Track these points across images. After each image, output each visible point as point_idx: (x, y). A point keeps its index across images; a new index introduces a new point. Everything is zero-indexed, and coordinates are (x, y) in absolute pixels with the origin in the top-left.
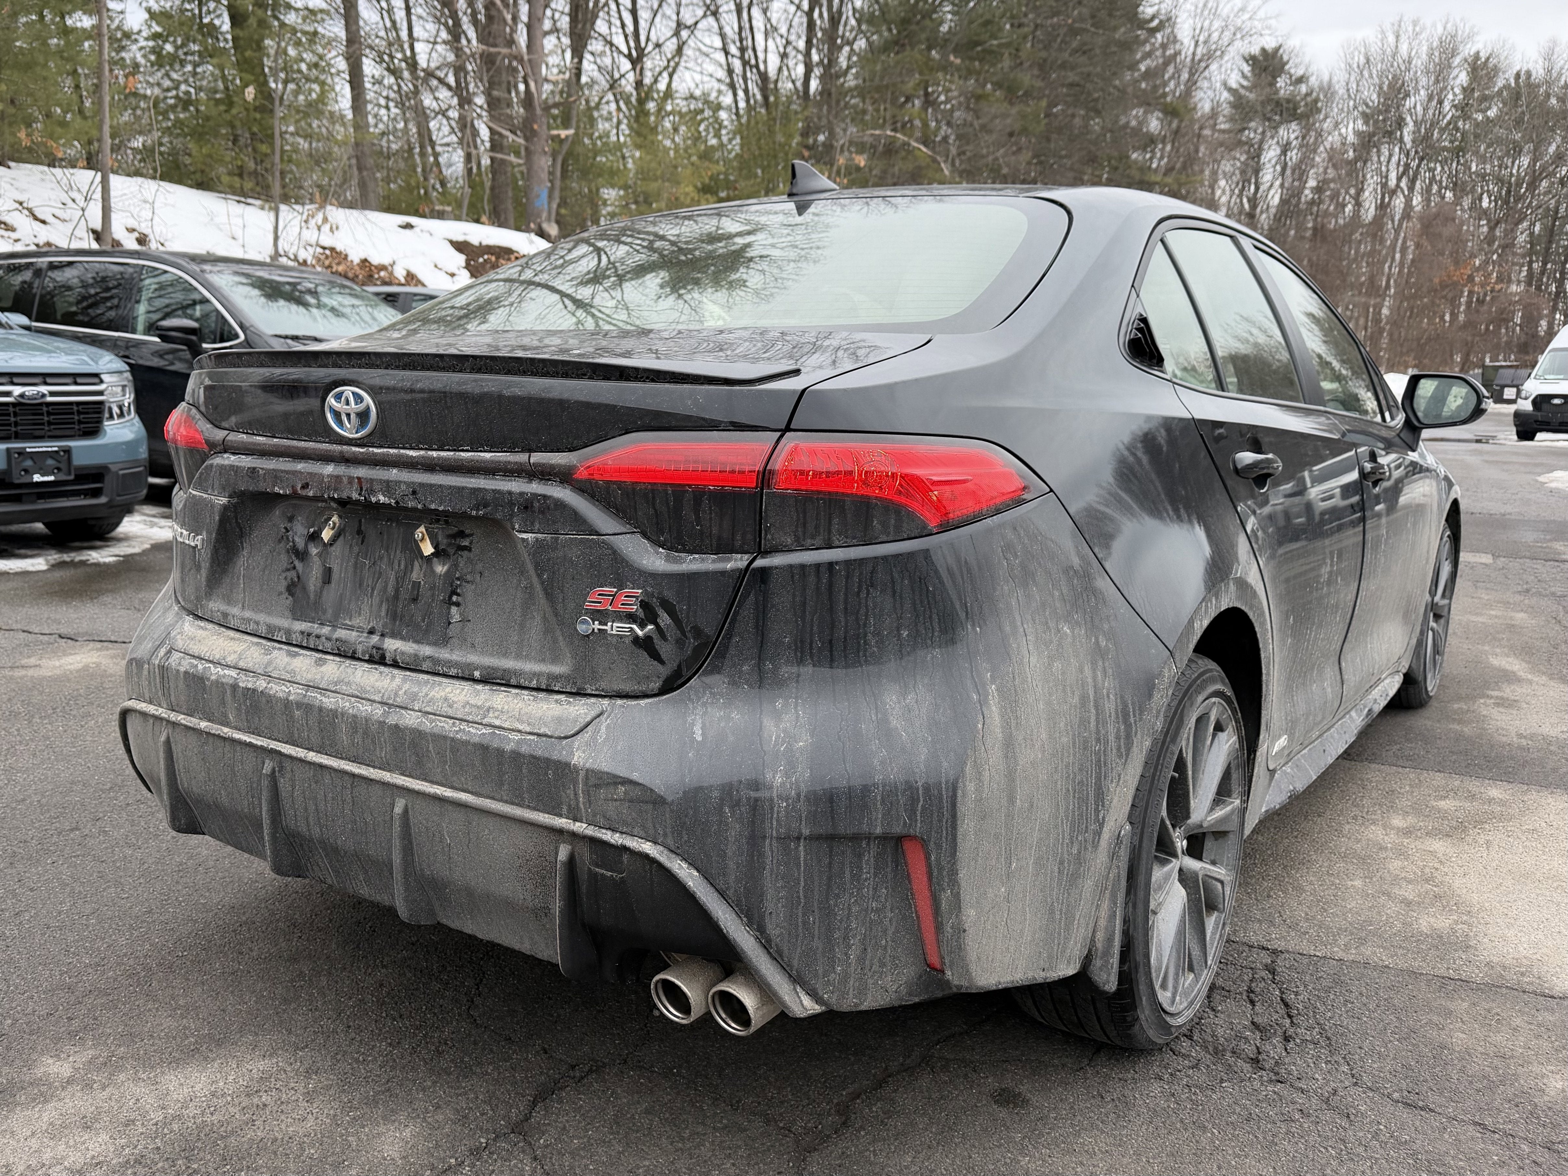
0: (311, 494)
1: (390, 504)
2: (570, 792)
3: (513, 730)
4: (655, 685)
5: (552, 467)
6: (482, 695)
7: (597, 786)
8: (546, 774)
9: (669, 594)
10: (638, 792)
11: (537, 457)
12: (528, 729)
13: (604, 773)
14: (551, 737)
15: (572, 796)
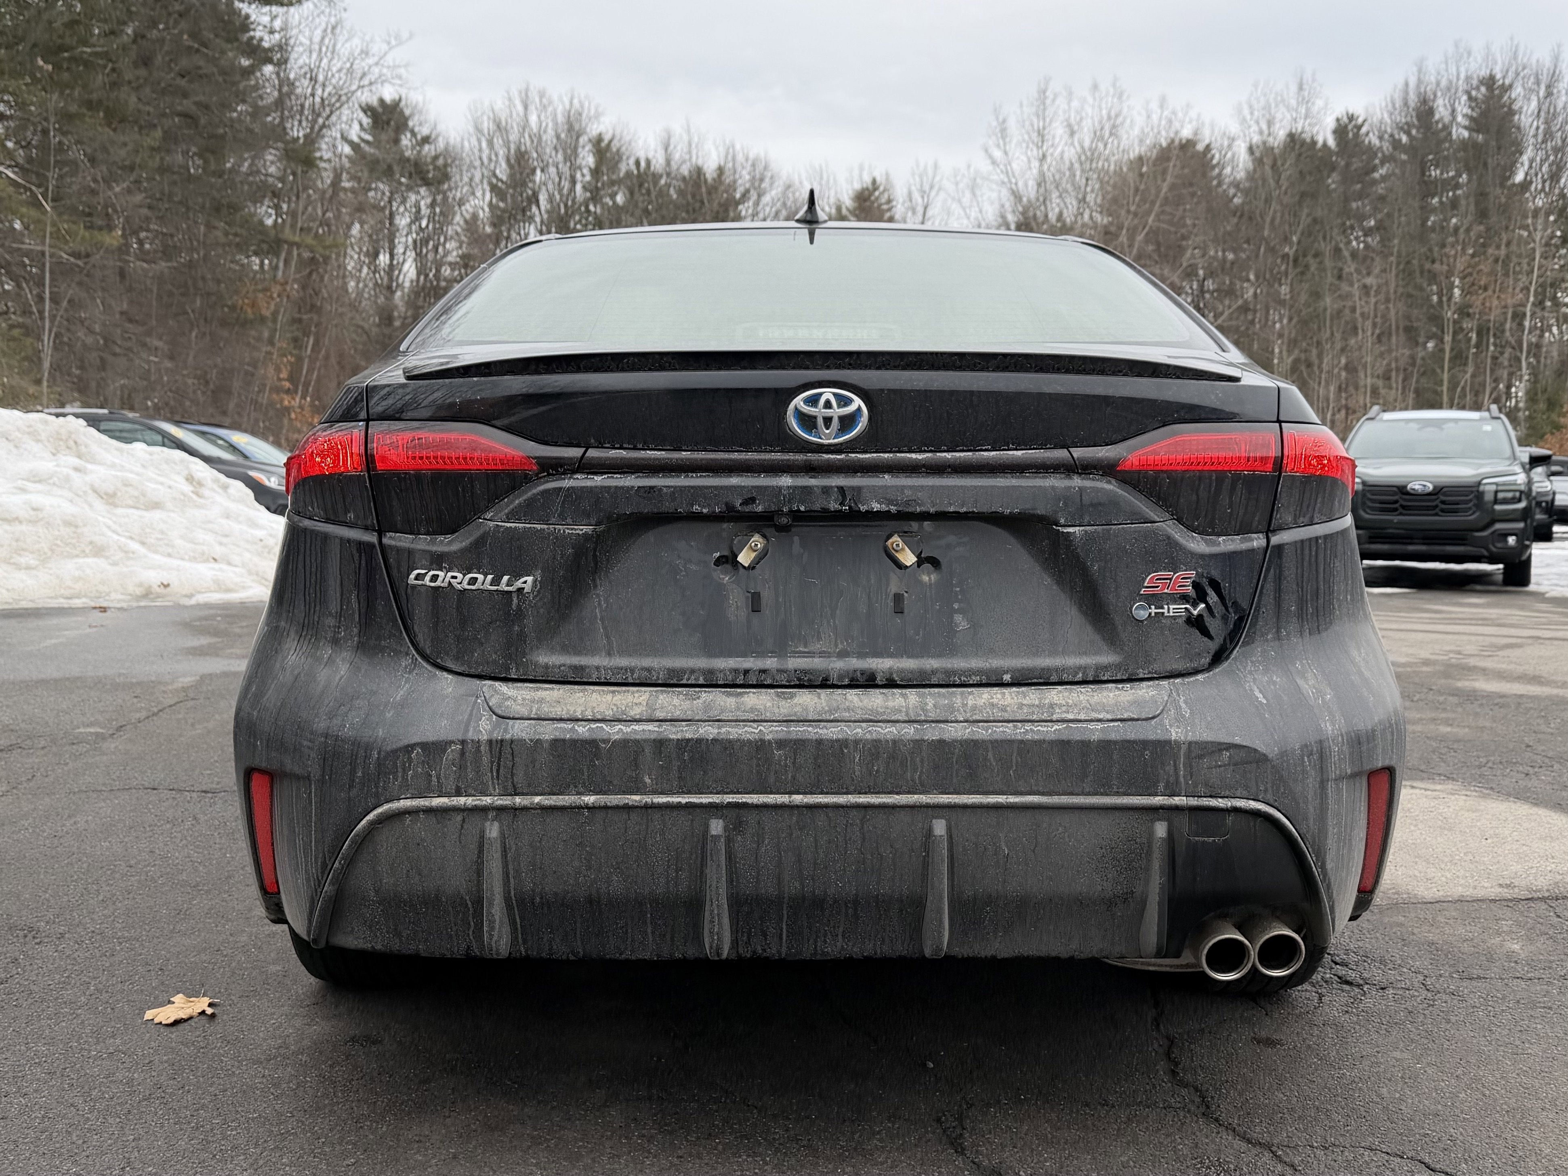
0: (760, 509)
1: (889, 511)
2: (1170, 769)
3: (1092, 721)
4: (1206, 660)
5: (1100, 460)
6: (1031, 696)
7: (1201, 757)
8: (1143, 755)
9: (1216, 574)
10: (1243, 754)
11: (1078, 453)
12: (1109, 717)
13: (1207, 743)
14: (1138, 720)
15: (1172, 772)
